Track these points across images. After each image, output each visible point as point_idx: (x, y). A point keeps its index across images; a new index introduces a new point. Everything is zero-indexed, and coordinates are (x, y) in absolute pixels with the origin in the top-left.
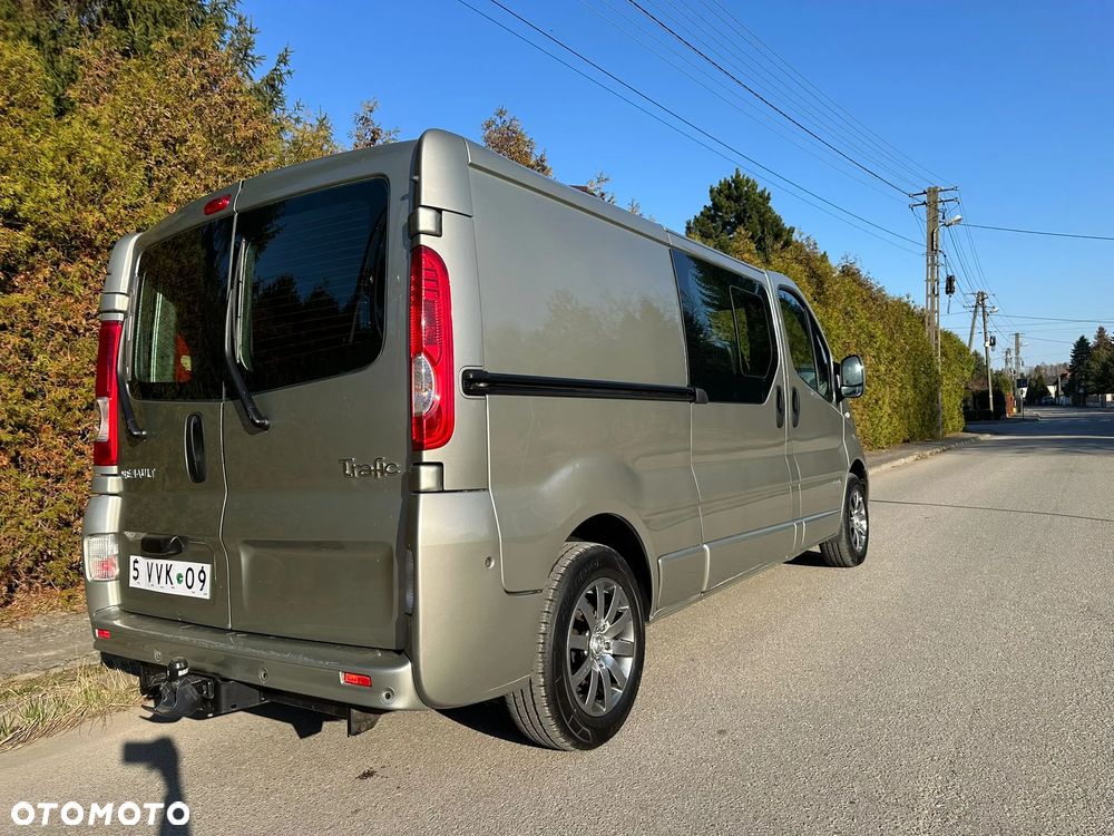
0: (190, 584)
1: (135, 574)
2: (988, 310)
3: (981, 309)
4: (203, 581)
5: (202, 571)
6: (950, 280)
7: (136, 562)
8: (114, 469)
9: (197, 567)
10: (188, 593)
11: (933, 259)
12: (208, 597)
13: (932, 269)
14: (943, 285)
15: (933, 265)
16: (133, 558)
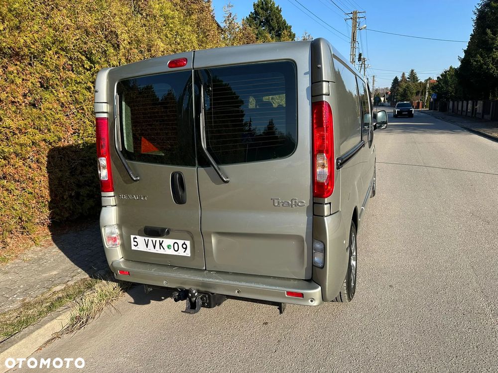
0: (176, 249)
1: (136, 244)
2: (366, 66)
3: (363, 66)
4: (186, 248)
5: (184, 244)
6: (360, 55)
7: (135, 238)
8: (112, 194)
9: (180, 242)
10: (176, 253)
11: (354, 45)
12: (189, 255)
13: (353, 49)
14: (357, 57)
15: (353, 48)
16: (132, 237)
